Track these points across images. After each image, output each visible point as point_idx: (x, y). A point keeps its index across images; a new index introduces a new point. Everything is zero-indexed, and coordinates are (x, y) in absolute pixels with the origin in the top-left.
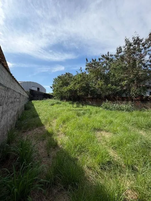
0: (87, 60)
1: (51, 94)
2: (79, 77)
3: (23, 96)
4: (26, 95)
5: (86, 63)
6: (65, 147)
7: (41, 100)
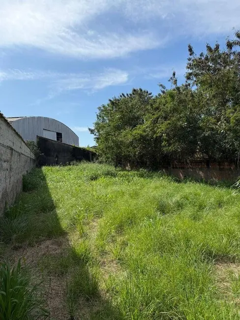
0: (190, 50)
1: (91, 150)
2: (169, 99)
3: (20, 154)
4: (28, 152)
5: (189, 59)
6: (117, 301)
7: (64, 165)
